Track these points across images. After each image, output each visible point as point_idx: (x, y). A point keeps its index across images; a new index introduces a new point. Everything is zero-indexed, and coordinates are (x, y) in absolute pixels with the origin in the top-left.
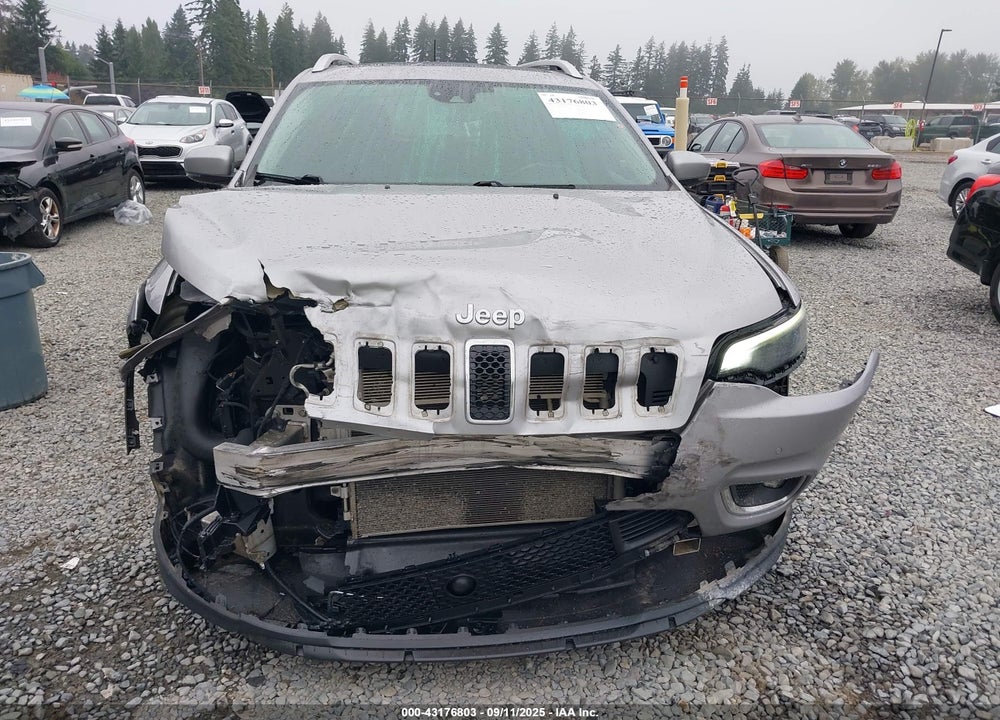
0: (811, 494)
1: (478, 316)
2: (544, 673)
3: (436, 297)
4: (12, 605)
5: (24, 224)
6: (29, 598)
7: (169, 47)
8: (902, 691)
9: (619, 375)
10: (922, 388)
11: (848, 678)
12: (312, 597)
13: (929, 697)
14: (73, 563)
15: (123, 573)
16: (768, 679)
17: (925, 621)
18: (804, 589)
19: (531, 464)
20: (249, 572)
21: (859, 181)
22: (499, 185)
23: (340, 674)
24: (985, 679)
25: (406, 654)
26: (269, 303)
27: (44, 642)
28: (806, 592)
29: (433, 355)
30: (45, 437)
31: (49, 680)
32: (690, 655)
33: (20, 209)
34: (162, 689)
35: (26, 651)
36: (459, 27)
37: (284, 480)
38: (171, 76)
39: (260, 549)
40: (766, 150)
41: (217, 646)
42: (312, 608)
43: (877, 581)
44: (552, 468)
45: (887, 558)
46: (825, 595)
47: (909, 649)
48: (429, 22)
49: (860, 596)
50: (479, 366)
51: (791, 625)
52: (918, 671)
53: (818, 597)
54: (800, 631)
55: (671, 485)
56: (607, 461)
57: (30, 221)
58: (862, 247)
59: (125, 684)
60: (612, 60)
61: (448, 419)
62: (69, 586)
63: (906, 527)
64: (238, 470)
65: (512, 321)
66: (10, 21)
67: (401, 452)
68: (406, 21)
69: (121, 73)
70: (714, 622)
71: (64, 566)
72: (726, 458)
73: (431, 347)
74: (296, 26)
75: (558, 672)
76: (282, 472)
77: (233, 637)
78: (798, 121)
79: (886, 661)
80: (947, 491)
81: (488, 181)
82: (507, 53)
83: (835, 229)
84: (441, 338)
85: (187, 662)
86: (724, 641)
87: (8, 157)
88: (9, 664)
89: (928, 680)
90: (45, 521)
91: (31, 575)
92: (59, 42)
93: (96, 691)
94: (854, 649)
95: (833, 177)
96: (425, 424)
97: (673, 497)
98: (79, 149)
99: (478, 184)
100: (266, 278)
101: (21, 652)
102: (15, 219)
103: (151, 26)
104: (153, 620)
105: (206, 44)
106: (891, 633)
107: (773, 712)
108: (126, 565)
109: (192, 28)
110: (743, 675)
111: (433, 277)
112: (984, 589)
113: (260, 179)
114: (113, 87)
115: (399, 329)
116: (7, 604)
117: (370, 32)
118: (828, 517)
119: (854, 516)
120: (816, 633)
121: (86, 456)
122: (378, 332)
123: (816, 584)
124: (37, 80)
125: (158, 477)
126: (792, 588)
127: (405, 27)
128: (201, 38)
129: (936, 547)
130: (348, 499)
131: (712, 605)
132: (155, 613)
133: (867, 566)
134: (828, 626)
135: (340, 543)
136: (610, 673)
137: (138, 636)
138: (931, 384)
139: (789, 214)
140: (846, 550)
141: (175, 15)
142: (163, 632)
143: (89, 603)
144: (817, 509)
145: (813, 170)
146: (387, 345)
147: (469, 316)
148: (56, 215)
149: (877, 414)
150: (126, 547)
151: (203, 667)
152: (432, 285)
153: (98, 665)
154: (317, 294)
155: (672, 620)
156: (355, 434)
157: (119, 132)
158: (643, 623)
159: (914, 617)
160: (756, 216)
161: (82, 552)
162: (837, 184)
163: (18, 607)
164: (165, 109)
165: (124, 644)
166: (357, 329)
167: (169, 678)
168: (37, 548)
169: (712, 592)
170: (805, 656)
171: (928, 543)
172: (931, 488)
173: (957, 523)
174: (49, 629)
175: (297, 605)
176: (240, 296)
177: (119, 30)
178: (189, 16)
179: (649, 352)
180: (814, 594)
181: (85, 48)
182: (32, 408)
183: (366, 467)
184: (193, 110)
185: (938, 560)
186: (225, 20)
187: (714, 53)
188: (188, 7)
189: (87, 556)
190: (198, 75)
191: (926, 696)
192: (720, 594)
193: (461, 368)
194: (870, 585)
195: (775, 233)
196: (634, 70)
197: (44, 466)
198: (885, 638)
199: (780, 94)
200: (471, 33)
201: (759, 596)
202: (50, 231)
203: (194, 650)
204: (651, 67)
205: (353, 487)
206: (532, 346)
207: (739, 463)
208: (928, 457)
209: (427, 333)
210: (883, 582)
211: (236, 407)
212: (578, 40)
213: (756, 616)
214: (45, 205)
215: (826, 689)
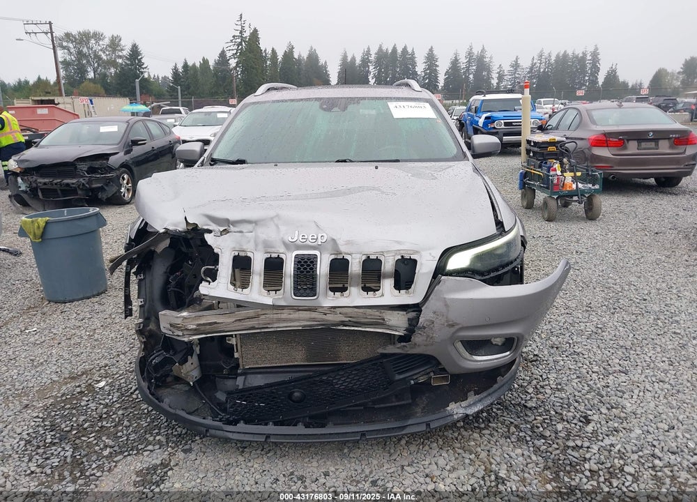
0: (566, 358)
1: (301, 237)
2: (354, 456)
3: (277, 226)
4: (65, 405)
5: (111, 191)
6: (75, 402)
7: (215, 75)
8: (581, 479)
9: (382, 271)
10: (675, 291)
11: (546, 468)
12: (220, 404)
13: (598, 483)
14: (102, 384)
15: (128, 391)
16: (494, 466)
17: (614, 438)
18: (538, 416)
19: (339, 325)
20: (187, 388)
21: (664, 147)
22: (351, 161)
23: (234, 450)
24: (640, 474)
25: (266, 438)
26: (187, 232)
27: (78, 425)
28: (539, 418)
29: (276, 260)
30: (101, 315)
31: (76, 444)
32: (448, 450)
33: (109, 181)
34: (135, 452)
35: (68, 429)
36: (405, 50)
37: (196, 332)
38: (216, 93)
39: (191, 373)
40: (594, 127)
41: (170, 432)
42: (219, 410)
43: (589, 412)
44: (353, 328)
45: (602, 399)
46: (551, 420)
47: (595, 454)
48: (384, 48)
49: (575, 421)
50: (299, 266)
51: (521, 437)
52: (595, 467)
53: (546, 421)
54: (526, 440)
55: (417, 338)
56: (382, 324)
57: (114, 189)
58: (670, 194)
59: (116, 448)
60: (513, 67)
61: (281, 297)
62: (97, 396)
63: (625, 380)
64: (171, 325)
65: (319, 240)
66: (122, 64)
67: (263, 317)
68: (369, 48)
69: (186, 93)
70: (471, 433)
71: (97, 385)
72: (451, 323)
73: (274, 255)
74: (296, 56)
75: (363, 455)
76: (194, 327)
77: (179, 427)
78: (620, 106)
79: (576, 460)
80: (664, 359)
81: (344, 158)
82: (438, 66)
83: (652, 181)
84: (280, 251)
85: (151, 439)
86: (473, 443)
87: (103, 151)
88: (58, 435)
89: (601, 473)
90: (92, 361)
91: (78, 390)
92: (149, 75)
93: (100, 451)
94: (558, 452)
95: (644, 145)
96: (267, 299)
97: (419, 345)
98: (145, 144)
99: (338, 161)
100: (186, 218)
101: (65, 429)
102: (106, 188)
103: (205, 62)
104: (138, 416)
105: (238, 71)
106: (586, 444)
107: (489, 484)
108: (130, 386)
109: (230, 62)
110: (478, 463)
111: (277, 216)
112: (664, 421)
113: (214, 162)
114: (180, 102)
115: (256, 245)
116: (63, 405)
117: (345, 57)
118: (572, 373)
119: (590, 373)
120: (536, 442)
121: (121, 326)
122: (245, 247)
123: (547, 413)
124: (133, 101)
125: (140, 332)
126: (530, 415)
127: (368, 53)
128: (235, 68)
129: (641, 394)
130: (237, 345)
131: (456, 417)
132: (140, 412)
133: (587, 403)
134: (544, 437)
135: (234, 370)
136: (394, 458)
137: (128, 424)
138: (682, 289)
139: (601, 172)
140: (576, 393)
141: (220, 54)
142: (142, 423)
143: (106, 406)
144: (566, 368)
145: (628, 140)
146: (249, 254)
147: (296, 237)
148: (130, 185)
149: (633, 308)
150: (132, 377)
151: (159, 442)
152: (276, 220)
153: (104, 438)
154: (212, 227)
155: (428, 425)
156: (238, 306)
157: (171, 132)
158: (409, 425)
159: (607, 435)
160: (575, 174)
161: (108, 379)
162: (648, 149)
163: (68, 406)
164: (202, 116)
165: (121, 428)
166: (234, 246)
167: (140, 447)
168: (85, 376)
169: (457, 410)
170: (523, 455)
171: (636, 391)
172: (653, 356)
173: (662, 379)
174: (82, 418)
175: (211, 408)
176: (171, 228)
177: (186, 66)
178: (229, 54)
179: (400, 258)
180: (544, 419)
181: (165, 78)
182: (97, 299)
183: (242, 325)
184: (219, 116)
185: (639, 402)
186: (251, 55)
187: (589, 57)
188: (228, 49)
189: (110, 381)
190: (233, 91)
191: (596, 482)
192: (461, 411)
193: (289, 268)
194: (584, 415)
195: (590, 186)
196: (529, 73)
197: (97, 331)
198: (582, 447)
199: (641, 84)
200: (413, 53)
201: (505, 418)
202: (126, 195)
203: (157, 433)
204: (542, 70)
205: (238, 336)
206: (331, 254)
207: (460, 326)
208: (660, 337)
209: (271, 247)
210: (594, 414)
211: (177, 291)
212: (488, 55)
213: (499, 430)
214: (124, 179)
215: (529, 474)
